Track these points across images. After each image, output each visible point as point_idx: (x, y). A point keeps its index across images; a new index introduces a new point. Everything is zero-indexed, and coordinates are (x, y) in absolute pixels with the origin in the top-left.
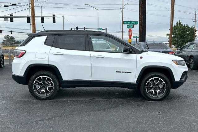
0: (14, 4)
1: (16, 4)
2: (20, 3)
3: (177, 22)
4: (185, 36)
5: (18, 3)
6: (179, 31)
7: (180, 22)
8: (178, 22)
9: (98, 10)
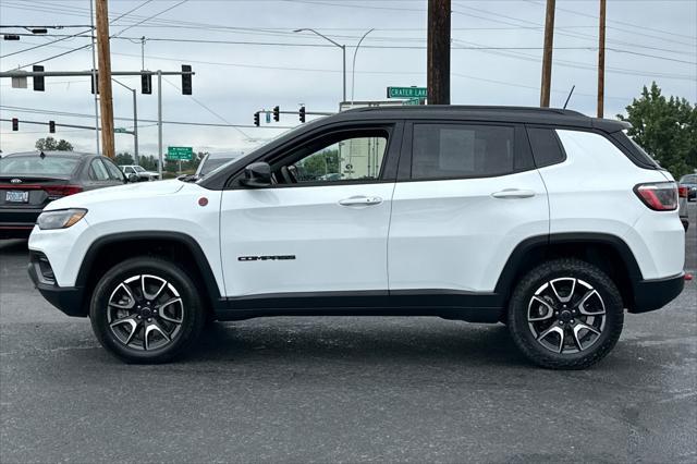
0: (41, 31)
1: (46, 31)
2: (60, 27)
3: (645, 89)
4: (672, 137)
5: (54, 27)
6: (653, 121)
7: (654, 88)
8: (649, 91)
9: (344, 47)
